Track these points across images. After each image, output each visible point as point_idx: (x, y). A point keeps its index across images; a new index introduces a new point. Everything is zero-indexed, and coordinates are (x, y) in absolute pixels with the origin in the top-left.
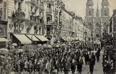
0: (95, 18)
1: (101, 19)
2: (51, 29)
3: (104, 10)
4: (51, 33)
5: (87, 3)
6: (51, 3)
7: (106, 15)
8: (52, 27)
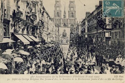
0: (63, 19)
1: (69, 20)
2: (35, 29)
3: (71, 12)
4: (36, 34)
5: (55, 5)
6: (35, 3)
7: (73, 16)
8: (37, 27)
